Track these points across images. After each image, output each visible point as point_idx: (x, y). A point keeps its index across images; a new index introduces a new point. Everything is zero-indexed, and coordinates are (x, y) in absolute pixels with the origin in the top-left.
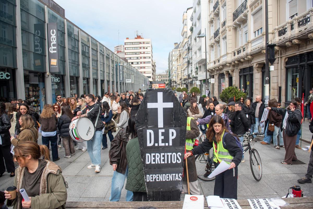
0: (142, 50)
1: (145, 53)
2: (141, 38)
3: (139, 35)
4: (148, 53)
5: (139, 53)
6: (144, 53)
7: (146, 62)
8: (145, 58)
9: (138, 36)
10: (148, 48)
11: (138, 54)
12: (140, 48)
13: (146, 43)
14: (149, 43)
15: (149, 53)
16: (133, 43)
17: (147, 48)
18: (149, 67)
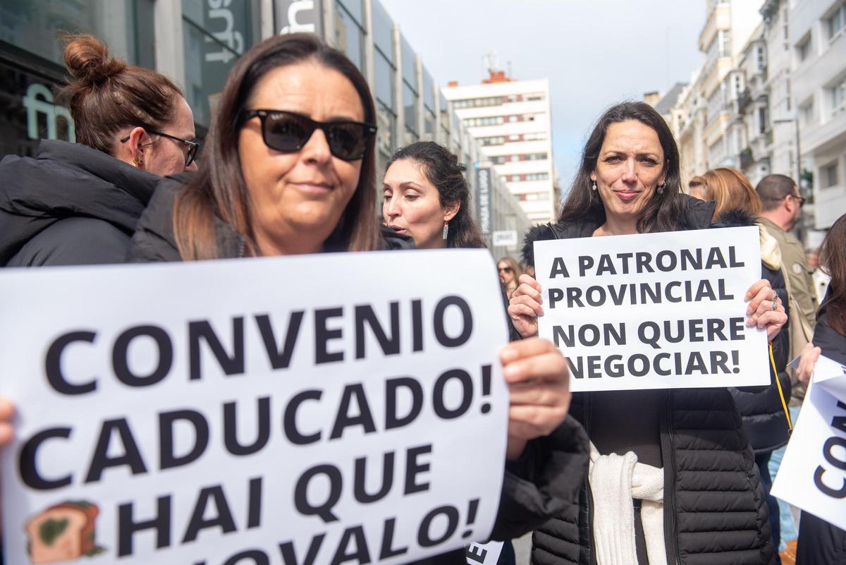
0: (513, 129)
1: (526, 137)
2: (508, 80)
3: (497, 67)
4: (535, 140)
5: (501, 140)
6: (521, 138)
7: (531, 175)
8: (525, 158)
9: (493, 74)
10: (537, 117)
11: (497, 144)
12: (506, 119)
13: (530, 99)
14: (538, 98)
15: (541, 140)
16: (478, 103)
17: (532, 119)
18: (542, 196)
